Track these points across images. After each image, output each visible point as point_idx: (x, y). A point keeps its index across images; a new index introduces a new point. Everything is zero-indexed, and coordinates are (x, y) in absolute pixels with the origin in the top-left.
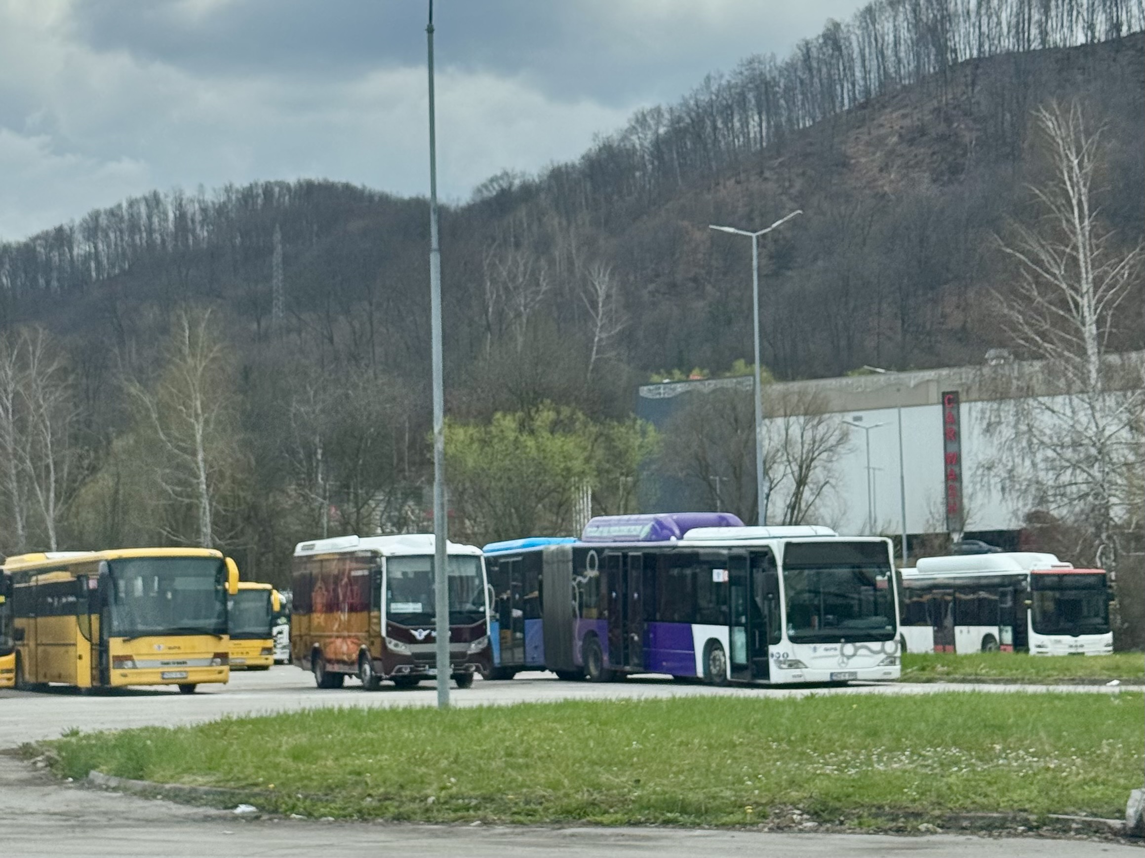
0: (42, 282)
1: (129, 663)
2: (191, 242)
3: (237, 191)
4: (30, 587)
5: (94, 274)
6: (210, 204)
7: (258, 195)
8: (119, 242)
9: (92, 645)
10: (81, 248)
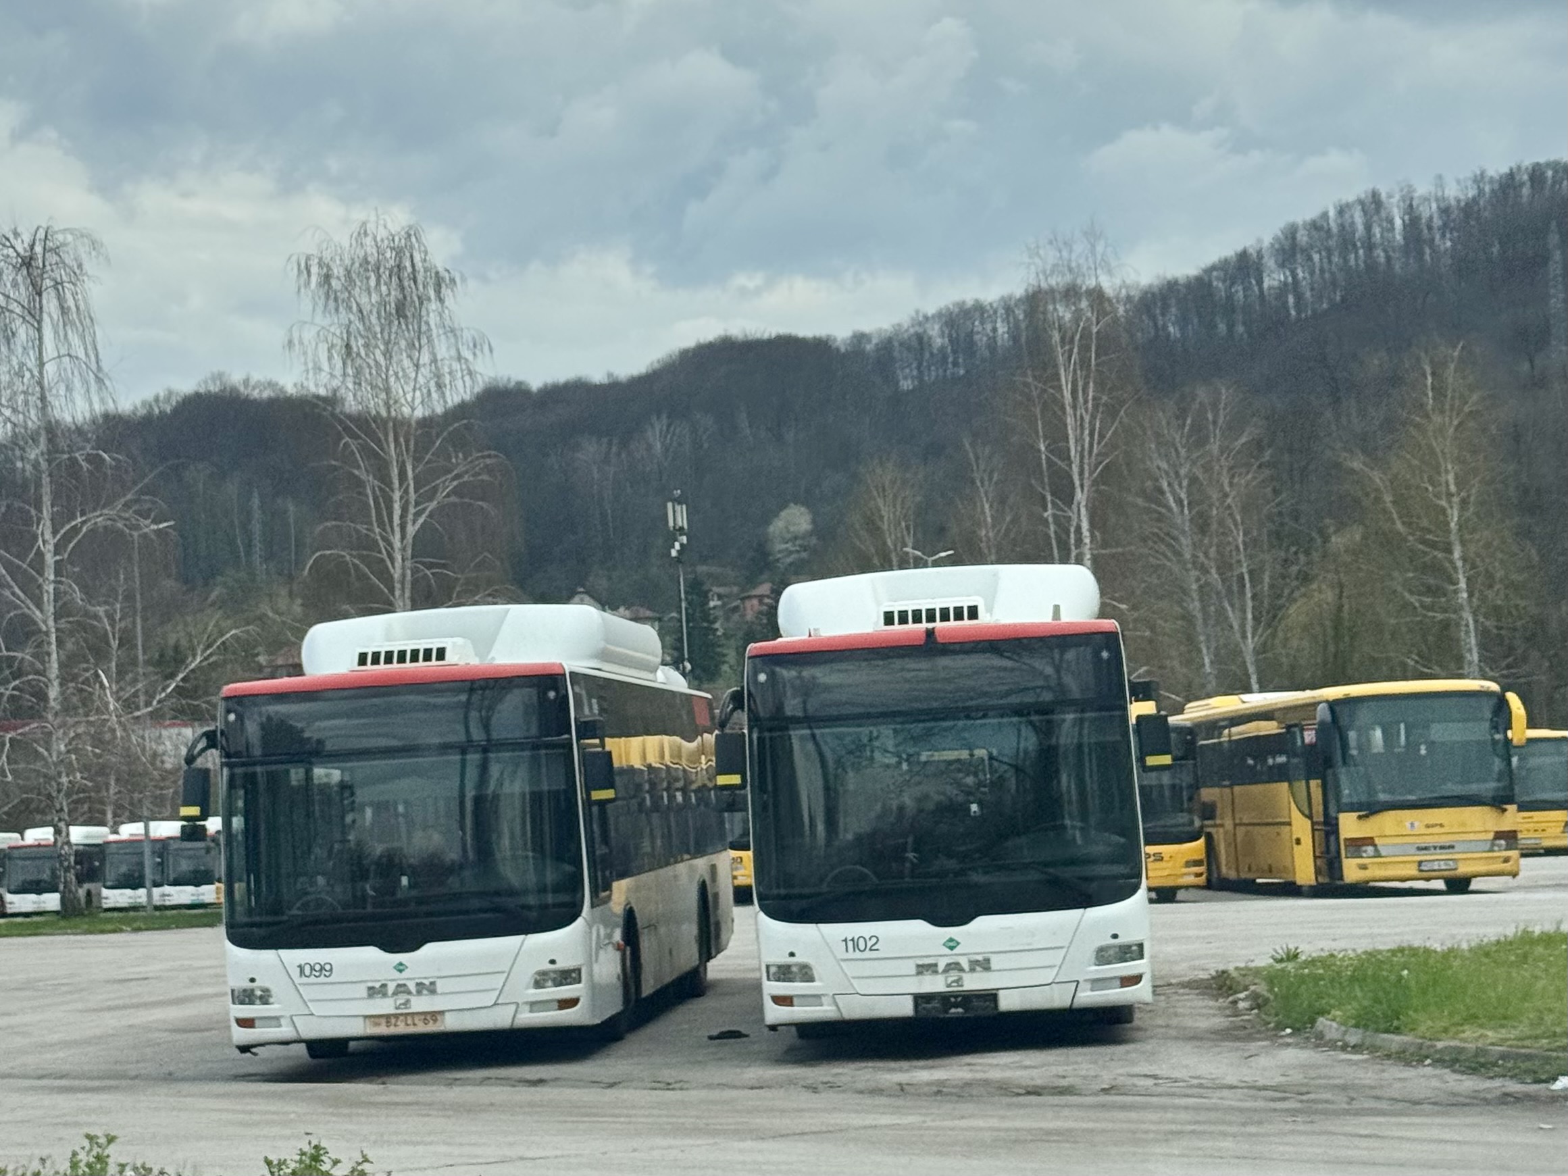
0: (1222, 327)
1: (1370, 849)
2: (1427, 257)
3: (1491, 180)
4: (1220, 743)
5: (1293, 313)
6: (1453, 203)
7: (1522, 184)
8: (1326, 266)
9: (1313, 824)
10: (1274, 278)
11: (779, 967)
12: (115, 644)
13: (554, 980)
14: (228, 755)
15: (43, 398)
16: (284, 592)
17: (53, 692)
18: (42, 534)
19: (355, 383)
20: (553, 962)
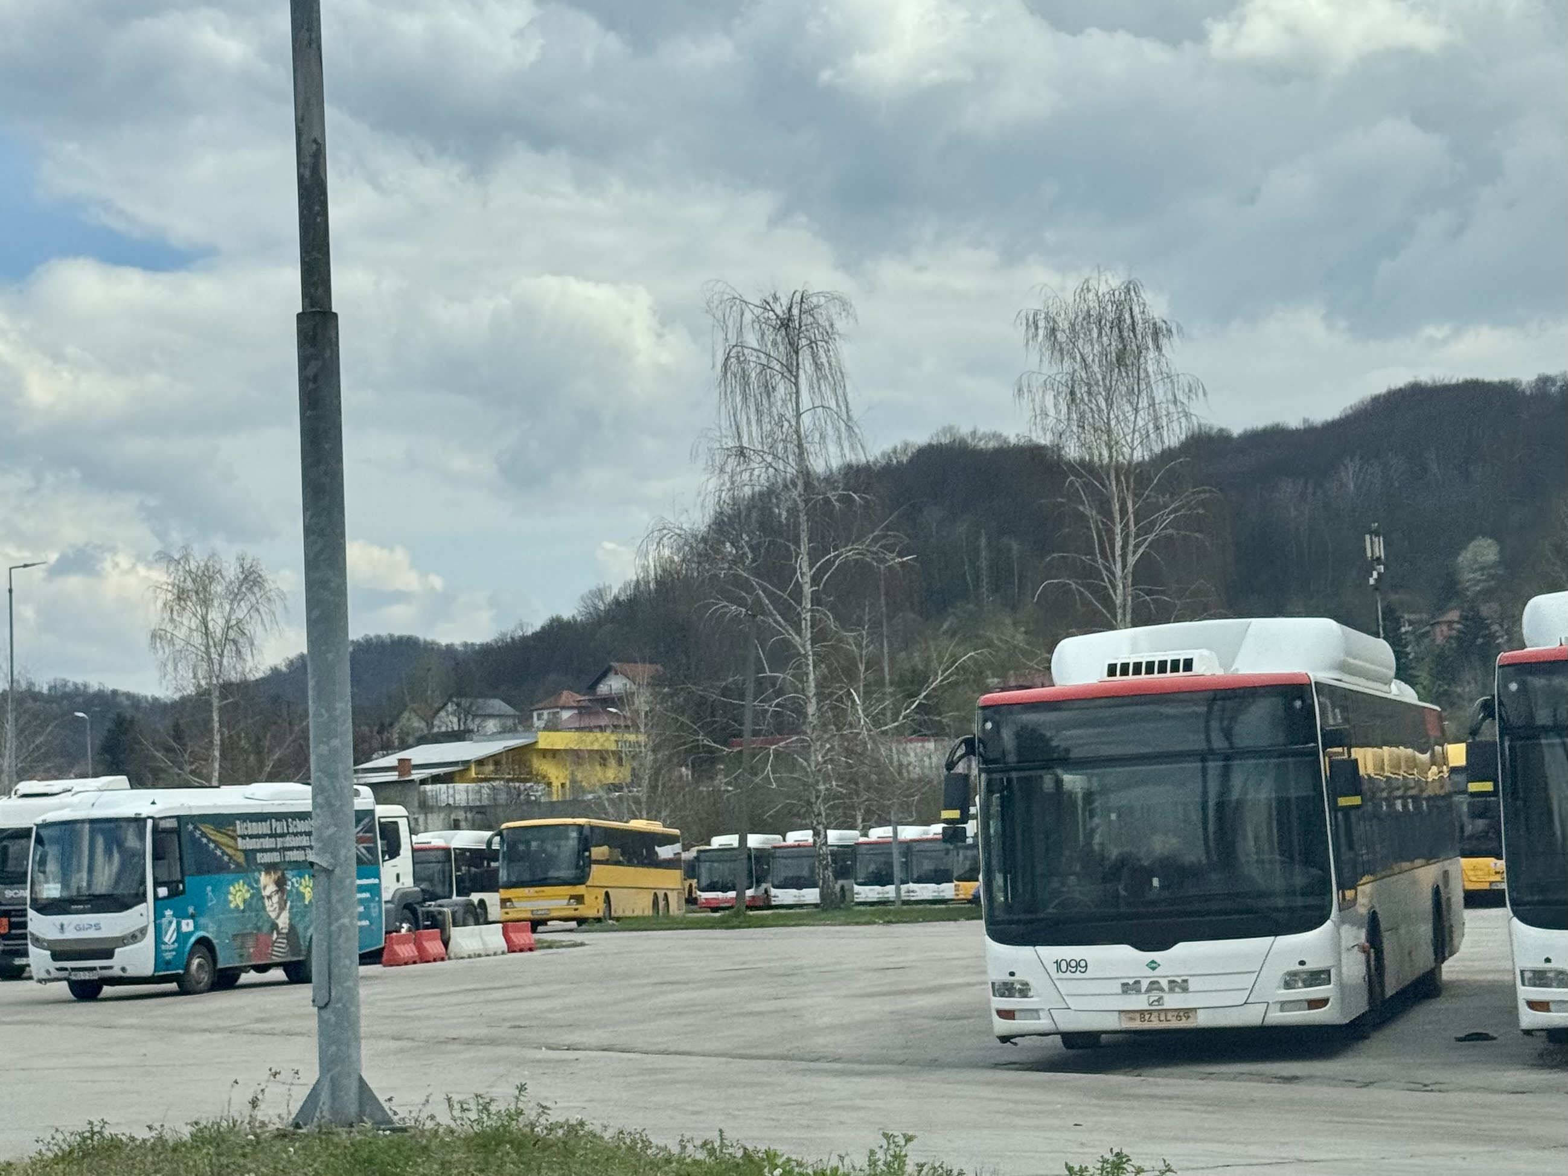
11: (1534, 972)
12: (862, 668)
13: (1304, 981)
14: (986, 761)
15: (800, 446)
16: (1008, 621)
17: (811, 709)
18: (800, 568)
19: (1079, 426)
20: (1302, 963)
